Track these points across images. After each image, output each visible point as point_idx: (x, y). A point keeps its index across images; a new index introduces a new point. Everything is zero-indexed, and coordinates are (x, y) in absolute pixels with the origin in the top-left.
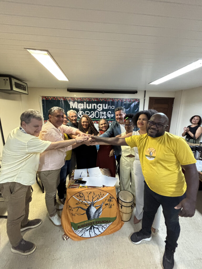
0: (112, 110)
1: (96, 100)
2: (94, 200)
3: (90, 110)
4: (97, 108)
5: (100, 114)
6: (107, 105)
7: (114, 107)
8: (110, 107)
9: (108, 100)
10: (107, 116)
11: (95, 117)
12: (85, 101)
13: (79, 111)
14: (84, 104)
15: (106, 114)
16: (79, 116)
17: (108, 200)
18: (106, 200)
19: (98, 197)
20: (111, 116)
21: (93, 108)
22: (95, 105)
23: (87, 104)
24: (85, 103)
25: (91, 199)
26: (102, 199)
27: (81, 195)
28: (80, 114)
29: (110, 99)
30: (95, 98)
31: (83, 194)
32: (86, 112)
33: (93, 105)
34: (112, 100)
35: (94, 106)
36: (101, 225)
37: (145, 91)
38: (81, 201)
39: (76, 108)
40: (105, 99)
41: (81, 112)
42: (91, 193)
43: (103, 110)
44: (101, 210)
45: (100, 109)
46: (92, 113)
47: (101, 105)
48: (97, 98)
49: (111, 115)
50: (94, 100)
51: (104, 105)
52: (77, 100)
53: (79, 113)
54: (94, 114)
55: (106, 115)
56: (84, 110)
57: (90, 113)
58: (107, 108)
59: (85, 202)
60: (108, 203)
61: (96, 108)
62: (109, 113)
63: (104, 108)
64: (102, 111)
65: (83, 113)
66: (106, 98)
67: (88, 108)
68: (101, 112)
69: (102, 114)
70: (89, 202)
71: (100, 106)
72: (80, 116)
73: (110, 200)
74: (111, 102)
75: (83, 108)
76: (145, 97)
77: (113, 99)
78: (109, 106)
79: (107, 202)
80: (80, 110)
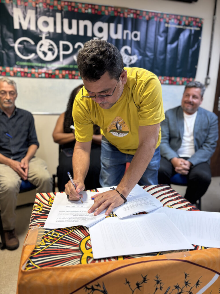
0: (133, 44)
1: (90, 11)
3: (73, 39)
4: (94, 36)
6: (120, 27)
7: (139, 33)
8: (127, 34)
9: (123, 14)
12: (58, 11)
13: (41, 39)
14: (54, 17)
16: (41, 56)
20: (131, 61)
21: (82, 33)
22: (88, 23)
23: (66, 21)
24: (58, 15)
29: (130, 10)
30: (89, 4)
32: (61, 43)
33: (82, 23)
34: (134, 13)
35: (86, 27)
39: (33, 28)
40: (115, 11)
41: (46, 43)
46: (79, 47)
47: (105, 26)
48: (92, 5)
49: (132, 57)
50: (83, 10)
52: (36, 4)
53: (42, 45)
56: (56, 38)
57: (74, 45)
58: (119, 36)
61: (89, 34)
62: (126, 51)
63: (113, 36)
65: (51, 45)
66: (118, 8)
67: (68, 31)
71: (101, 30)
72: (45, 54)
74: (132, 19)
75: (52, 30)
77: (136, 10)
78: (125, 32)
80: (44, 36)
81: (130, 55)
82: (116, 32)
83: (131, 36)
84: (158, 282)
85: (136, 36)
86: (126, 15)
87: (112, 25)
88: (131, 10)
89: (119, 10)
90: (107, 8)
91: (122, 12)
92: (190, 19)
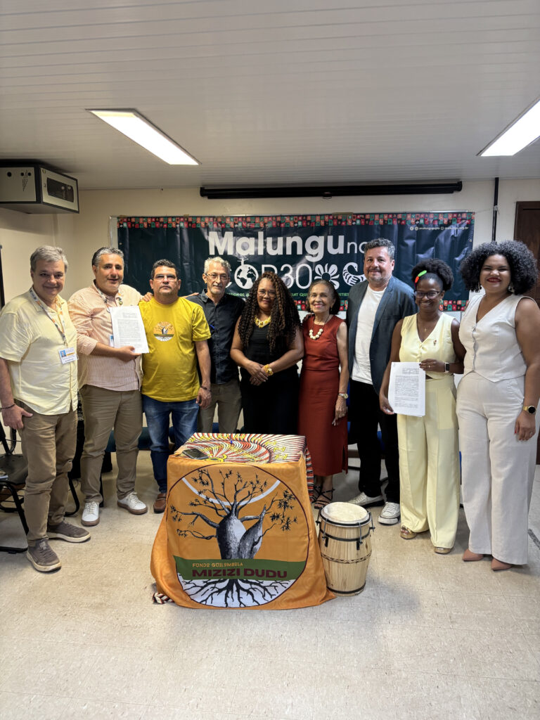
1: (300, 224)
2: (239, 497)
3: (278, 260)
4: (305, 252)
5: (314, 274)
6: (341, 239)
8: (352, 247)
9: (346, 221)
10: (341, 280)
11: (295, 283)
12: (259, 228)
13: (240, 264)
14: (256, 237)
15: (340, 271)
16: (239, 283)
17: (278, 502)
18: (273, 502)
19: (250, 488)
21: (289, 252)
22: (298, 239)
23: (270, 240)
24: (261, 234)
25: (232, 492)
26: (262, 496)
27: (205, 478)
28: (244, 275)
29: (355, 216)
30: (299, 216)
31: (208, 475)
32: (263, 266)
33: (290, 240)
34: (360, 219)
35: (294, 245)
36: (259, 585)
37: (497, 180)
38: (203, 496)
39: (230, 253)
40: (333, 219)
41: (245, 269)
42: (230, 473)
43: (328, 259)
44: (260, 533)
45: (317, 255)
46: (287, 270)
47: (320, 240)
48: (303, 216)
49: (359, 277)
50: (292, 224)
51: (330, 238)
52: (235, 224)
53: (241, 271)
54: (294, 275)
55: (337, 277)
56: (256, 261)
57: (279, 270)
58: (340, 250)
59: (215, 501)
60: (280, 511)
61: (300, 252)
62: (351, 270)
63: (332, 251)
64: (322, 262)
65: (252, 270)
66: (338, 214)
67: (271, 252)
68: (319, 266)
69: (322, 272)
70: (227, 504)
71: (314, 245)
72: (244, 281)
73: (286, 503)
74: (359, 227)
75: (253, 253)
76: (496, 203)
77: (365, 214)
78: (349, 244)
79: (276, 509)
80: (242, 262)
81: (357, 274)
82: (336, 246)
83: (358, 249)
86: (350, 222)
88: (357, 214)
89: (340, 217)
90: (322, 217)
91: (344, 220)
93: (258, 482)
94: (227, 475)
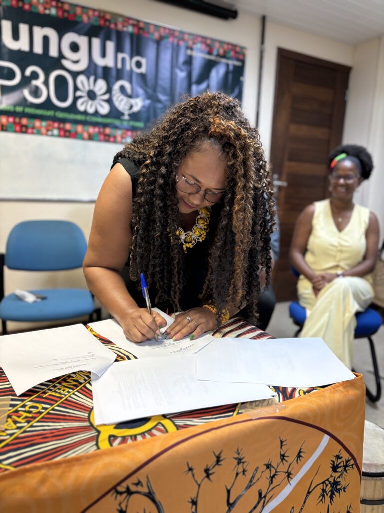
0: (135, 78)
1: (54, 11)
3: (22, 59)
4: (62, 56)
5: (76, 88)
7: (144, 61)
9: (116, 24)
10: (110, 101)
11: (49, 98)
15: (109, 90)
17: (319, 491)
18: (309, 493)
19: (262, 484)
20: (131, 107)
21: (38, 49)
23: (8, 25)
26: (288, 490)
29: (127, 19)
31: (150, 496)
35: (46, 40)
37: (264, 19)
40: (100, 16)
42: (218, 460)
43: (92, 70)
45: (77, 62)
46: (35, 75)
50: (41, 9)
57: (23, 72)
58: (109, 61)
61: (54, 52)
66: (105, 12)
67: (10, 44)
68: (81, 79)
69: (87, 88)
71: (75, 47)
74: (132, 35)
76: (263, 42)
77: (139, 21)
78: (120, 56)
81: (130, 96)
82: (104, 54)
83: (130, 64)
84: (240, 461)
85: (139, 64)
86: (120, 26)
87: (96, 42)
88: (130, 18)
89: (108, 16)
90: (85, 10)
91: (113, 21)
92: (226, 46)
93: (283, 457)
94: (207, 471)
